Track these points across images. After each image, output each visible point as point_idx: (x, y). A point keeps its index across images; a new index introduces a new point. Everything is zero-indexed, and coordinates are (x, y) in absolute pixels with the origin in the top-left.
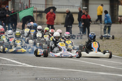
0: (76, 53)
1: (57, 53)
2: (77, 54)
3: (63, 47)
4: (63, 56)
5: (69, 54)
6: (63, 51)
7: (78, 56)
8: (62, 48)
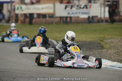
0: (95, 61)
1: (68, 61)
2: (97, 63)
3: (76, 52)
4: (75, 65)
5: (85, 63)
6: (76, 58)
7: (98, 66)
8: (75, 54)
